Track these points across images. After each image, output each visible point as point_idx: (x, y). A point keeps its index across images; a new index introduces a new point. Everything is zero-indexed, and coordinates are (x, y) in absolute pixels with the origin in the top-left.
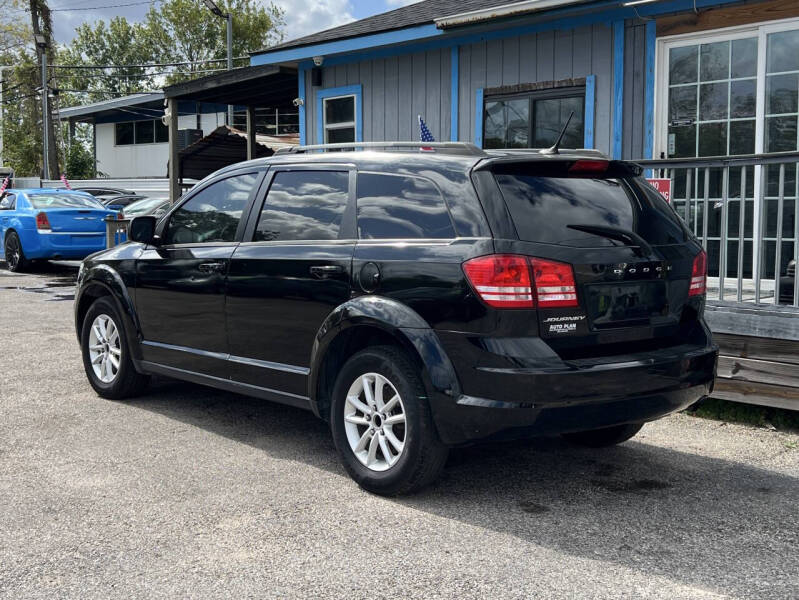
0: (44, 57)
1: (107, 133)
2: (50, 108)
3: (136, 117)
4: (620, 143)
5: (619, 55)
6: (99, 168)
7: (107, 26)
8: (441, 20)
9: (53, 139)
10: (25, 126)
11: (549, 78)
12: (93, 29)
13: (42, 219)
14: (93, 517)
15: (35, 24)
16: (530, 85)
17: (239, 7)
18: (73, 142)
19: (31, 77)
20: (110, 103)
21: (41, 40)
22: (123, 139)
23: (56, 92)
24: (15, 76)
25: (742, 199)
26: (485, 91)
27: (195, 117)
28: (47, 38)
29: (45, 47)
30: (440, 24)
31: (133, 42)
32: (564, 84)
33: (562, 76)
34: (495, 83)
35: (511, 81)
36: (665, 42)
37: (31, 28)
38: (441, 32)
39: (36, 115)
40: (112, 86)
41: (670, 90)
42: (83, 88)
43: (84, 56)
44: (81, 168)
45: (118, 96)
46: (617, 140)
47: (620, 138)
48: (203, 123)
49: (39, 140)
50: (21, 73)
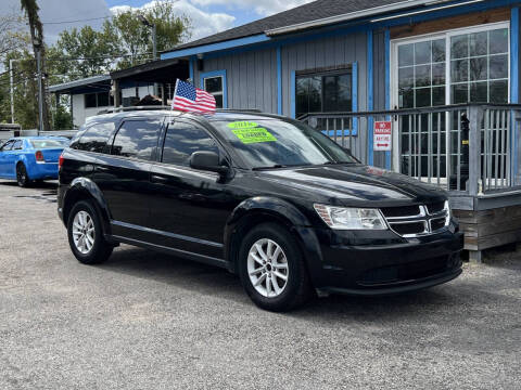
0: (39, 53)
1: (80, 100)
2: (43, 86)
3: (98, 90)
4: (372, 101)
5: (370, 51)
6: (75, 123)
7: (79, 31)
8: (269, 32)
9: (46, 106)
10: (28, 97)
11: (332, 64)
12: (70, 34)
13: (39, 154)
14: (67, 304)
15: (33, 33)
16: (321, 69)
17: (163, 18)
18: (58, 106)
19: (30, 66)
20: (81, 81)
21: (37, 42)
22: (90, 104)
23: (46, 75)
24: (21, 66)
25: (439, 132)
26: (296, 72)
27: (134, 89)
28: (41, 41)
29: (39, 47)
30: (268, 34)
31: (96, 41)
32: (340, 68)
36: (395, 42)
37: (30, 35)
38: (269, 39)
39: (35, 90)
40: (83, 70)
41: (399, 70)
42: (64, 72)
43: (65, 51)
44: (64, 123)
45: (87, 77)
46: (370, 99)
47: (372, 98)
48: (140, 92)
49: (36, 106)
50: (24, 64)
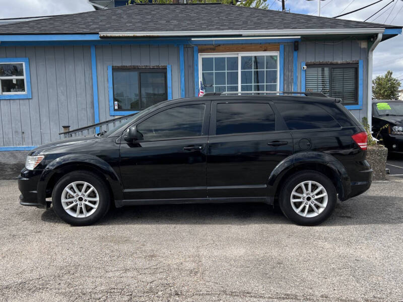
4: (184, 92)
5: (182, 58)
8: (102, 34)
11: (148, 64)
16: (137, 66)
26: (113, 67)
30: (102, 35)
32: (155, 67)
33: (154, 64)
34: (118, 64)
35: (127, 64)
36: (202, 55)
38: (99, 39)
41: (203, 73)
46: (183, 91)
47: (184, 90)
